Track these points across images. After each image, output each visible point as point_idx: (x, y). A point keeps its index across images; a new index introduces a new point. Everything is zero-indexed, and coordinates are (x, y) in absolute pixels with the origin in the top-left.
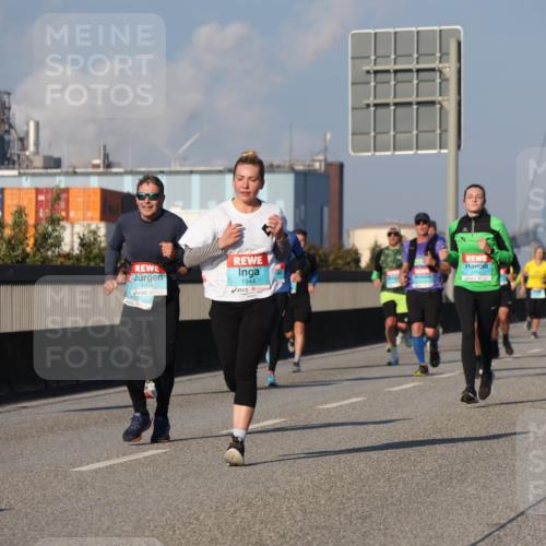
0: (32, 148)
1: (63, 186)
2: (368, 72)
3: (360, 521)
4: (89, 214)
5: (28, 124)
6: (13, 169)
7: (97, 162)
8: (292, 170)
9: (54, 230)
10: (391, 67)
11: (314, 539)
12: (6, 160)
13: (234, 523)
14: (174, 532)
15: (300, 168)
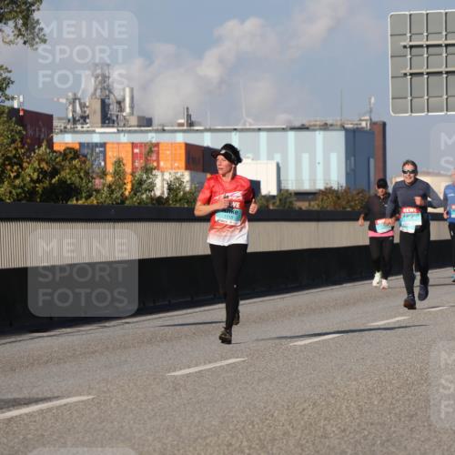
0: (128, 110)
1: (154, 141)
2: (405, 47)
3: (407, 419)
4: (176, 165)
5: (124, 90)
6: (113, 127)
7: (182, 121)
8: (343, 128)
9: (148, 178)
10: (424, 43)
11: (370, 433)
12: (106, 119)
13: (303, 419)
14: (253, 426)
15: (350, 126)
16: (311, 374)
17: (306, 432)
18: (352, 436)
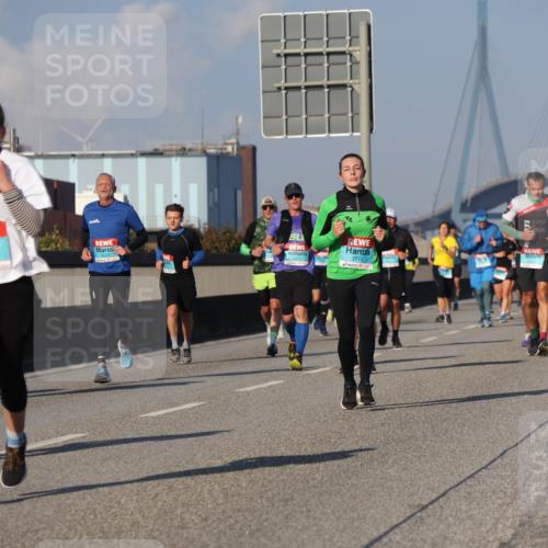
2: (279, 55)
3: (282, 503)
7: (7, 145)
8: (204, 153)
10: (302, 50)
11: (236, 521)
15: (213, 151)
17: (160, 521)
18: (215, 525)
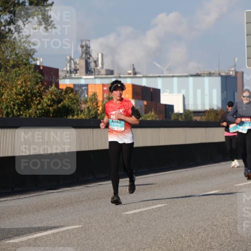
0: (100, 66)
4: (127, 96)
5: (98, 54)
6: (92, 75)
7: (130, 72)
8: (220, 75)
11: (236, 246)
12: (88, 71)
13: (198, 238)
14: (171, 242)
15: (223, 74)
16: (203, 213)
17: (200, 245)
18: (226, 247)
